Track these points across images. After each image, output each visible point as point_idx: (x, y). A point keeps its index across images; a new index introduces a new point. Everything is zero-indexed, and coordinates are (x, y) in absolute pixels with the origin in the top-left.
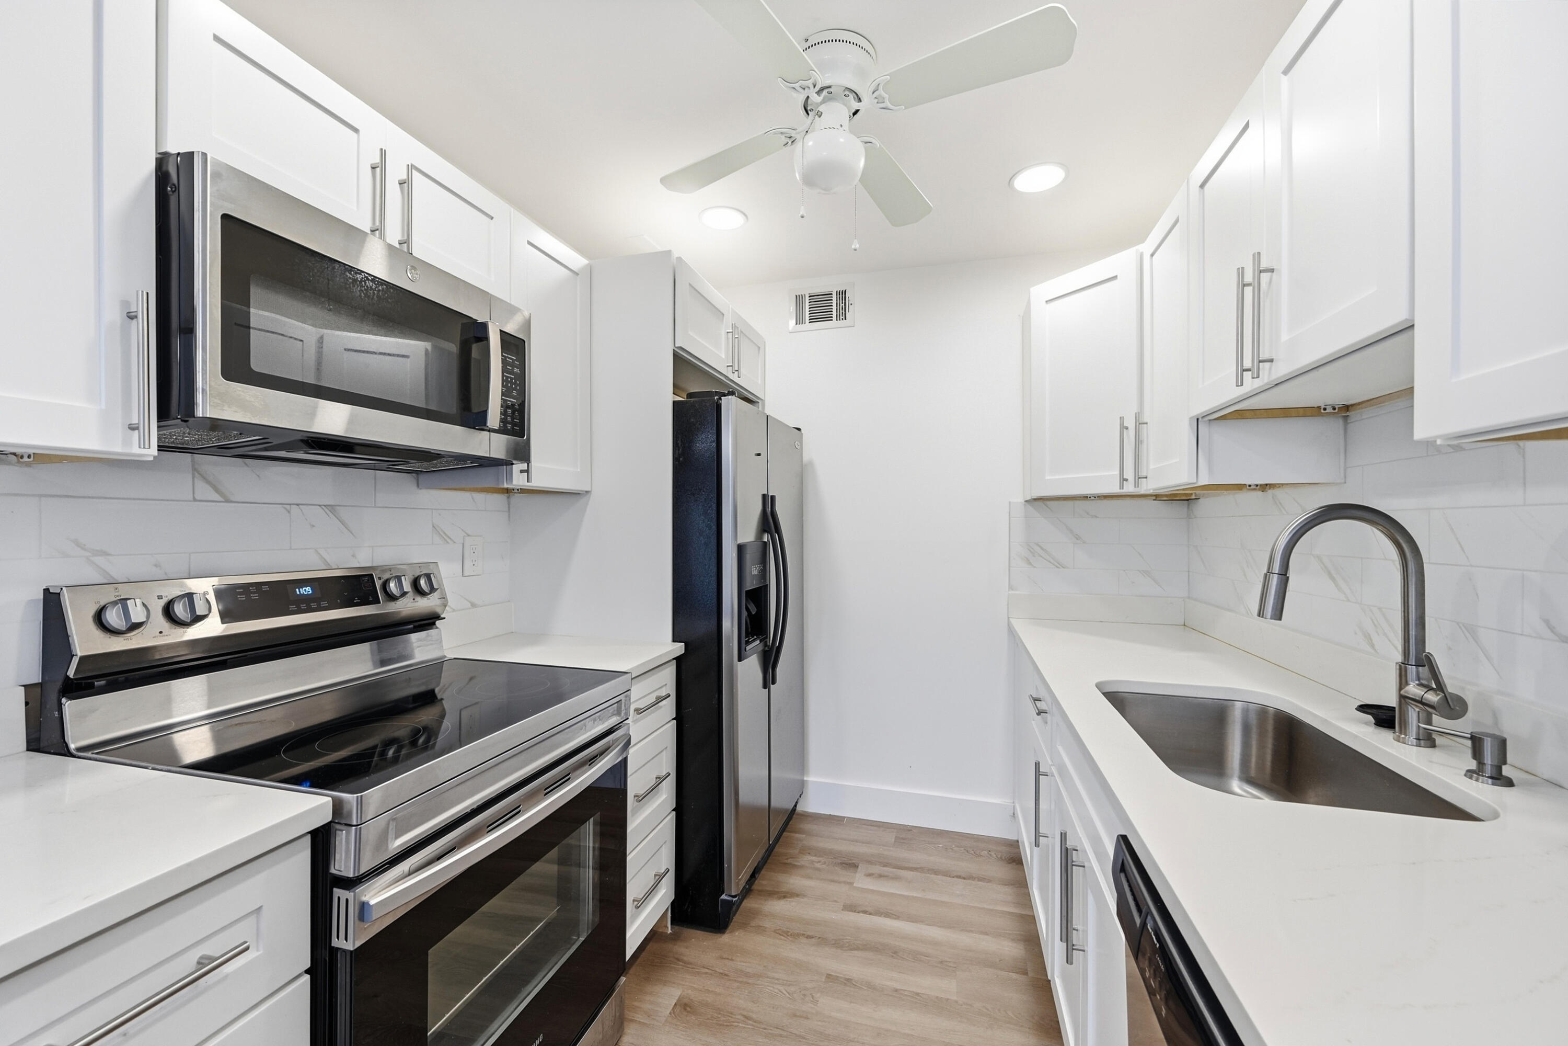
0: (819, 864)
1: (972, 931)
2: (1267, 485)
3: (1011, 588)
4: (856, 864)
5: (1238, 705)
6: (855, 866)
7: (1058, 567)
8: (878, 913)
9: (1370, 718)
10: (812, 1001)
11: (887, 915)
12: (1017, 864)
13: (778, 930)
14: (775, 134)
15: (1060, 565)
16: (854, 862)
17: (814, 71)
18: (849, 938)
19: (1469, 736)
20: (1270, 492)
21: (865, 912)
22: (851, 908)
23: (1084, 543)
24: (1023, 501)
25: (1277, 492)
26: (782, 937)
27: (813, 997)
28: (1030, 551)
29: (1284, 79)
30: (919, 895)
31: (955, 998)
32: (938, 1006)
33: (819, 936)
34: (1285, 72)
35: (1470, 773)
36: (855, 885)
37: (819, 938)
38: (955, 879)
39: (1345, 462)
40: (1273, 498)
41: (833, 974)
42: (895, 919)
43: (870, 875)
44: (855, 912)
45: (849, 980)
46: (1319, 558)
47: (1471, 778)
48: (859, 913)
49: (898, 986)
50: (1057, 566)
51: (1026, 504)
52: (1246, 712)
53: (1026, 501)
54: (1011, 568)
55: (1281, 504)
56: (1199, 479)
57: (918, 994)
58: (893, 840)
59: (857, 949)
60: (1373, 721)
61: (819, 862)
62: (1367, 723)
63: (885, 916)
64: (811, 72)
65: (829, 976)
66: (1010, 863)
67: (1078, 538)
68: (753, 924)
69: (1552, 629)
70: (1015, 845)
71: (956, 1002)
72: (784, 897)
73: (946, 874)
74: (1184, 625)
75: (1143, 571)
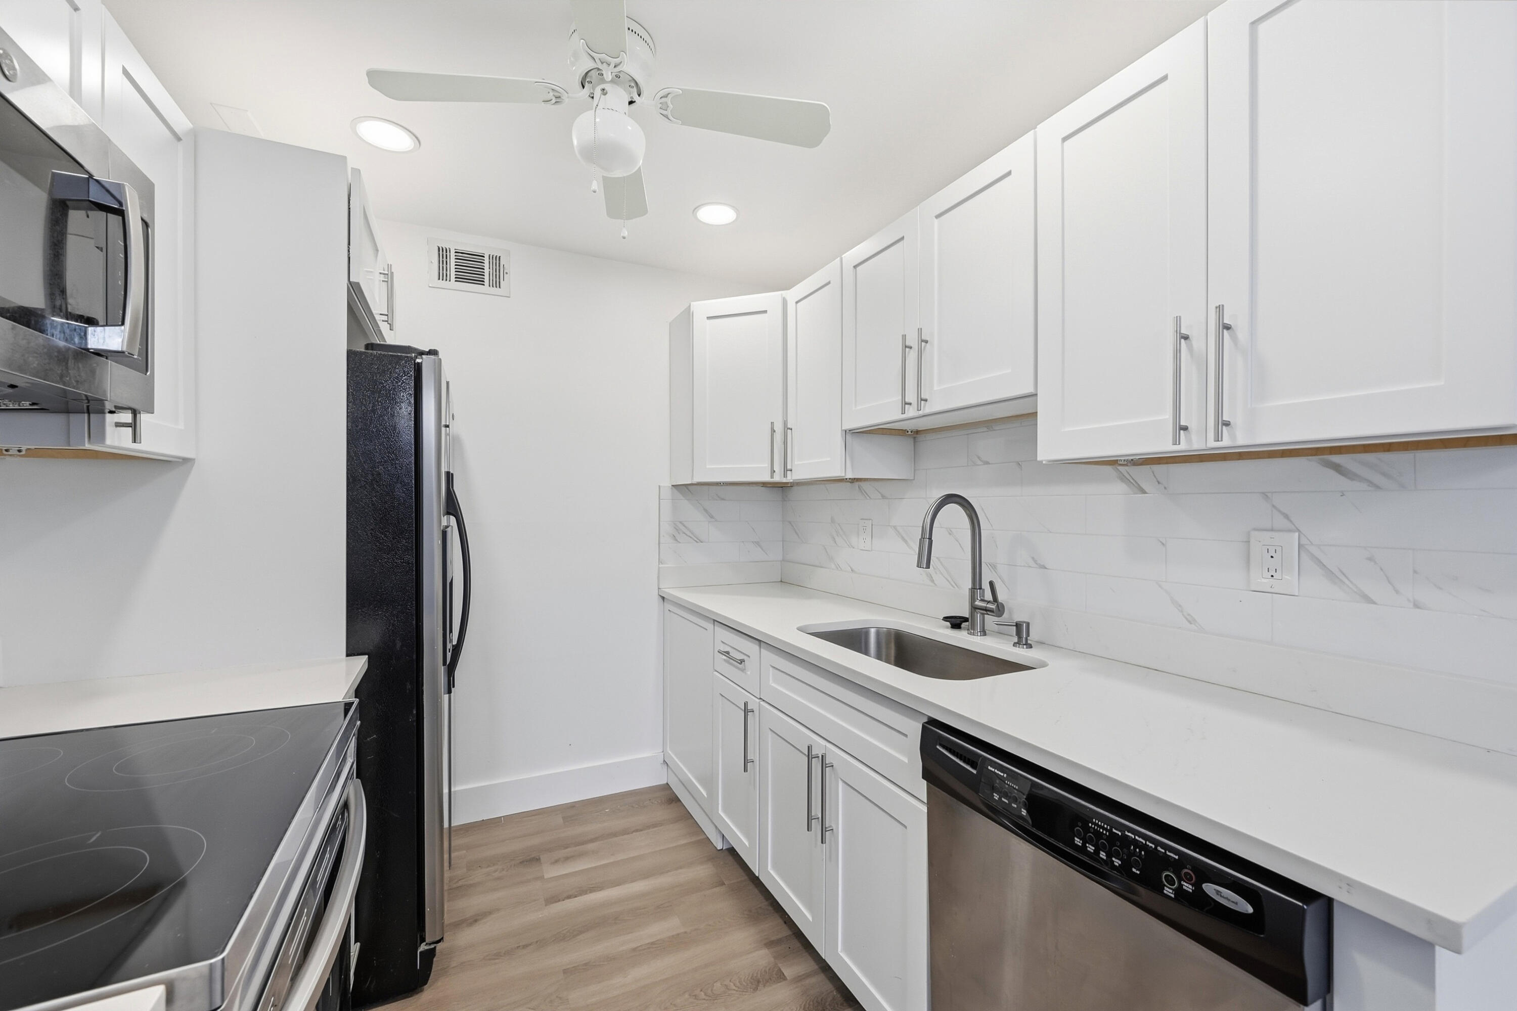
0: (497, 873)
1: (668, 871)
2: (855, 479)
3: (660, 562)
4: (538, 858)
5: (873, 631)
6: (537, 860)
7: (697, 542)
8: (583, 892)
9: (948, 624)
10: (561, 1003)
11: (592, 890)
12: (676, 802)
13: (487, 956)
14: (546, 87)
15: (699, 541)
16: (533, 856)
17: (626, 54)
18: (566, 927)
19: (1015, 624)
20: (857, 484)
21: (569, 897)
22: (553, 899)
23: (716, 521)
24: (671, 485)
25: (862, 484)
26: (496, 961)
27: (560, 998)
28: (675, 528)
29: (936, 221)
30: (612, 861)
31: (682, 930)
32: (676, 943)
33: (536, 940)
34: (938, 217)
35: (1015, 645)
36: (545, 877)
37: (537, 942)
38: (634, 834)
39: (915, 467)
40: (859, 487)
41: (568, 967)
42: (600, 890)
43: (556, 861)
44: (559, 901)
45: (586, 964)
46: (895, 527)
47: (1016, 646)
48: (563, 900)
49: (634, 945)
50: (695, 541)
51: (673, 487)
52: (878, 633)
53: (672, 486)
54: (661, 545)
55: (865, 492)
56: (847, 473)
57: (653, 943)
58: (562, 820)
59: (581, 932)
60: (950, 625)
61: (495, 871)
62: (947, 628)
63: (590, 892)
64: (622, 52)
65: (565, 971)
66: (671, 803)
67: (712, 517)
68: (454, 964)
69: (1035, 561)
70: (667, 787)
71: (685, 932)
72: (476, 921)
73: (625, 832)
74: (781, 581)
75: (755, 542)
